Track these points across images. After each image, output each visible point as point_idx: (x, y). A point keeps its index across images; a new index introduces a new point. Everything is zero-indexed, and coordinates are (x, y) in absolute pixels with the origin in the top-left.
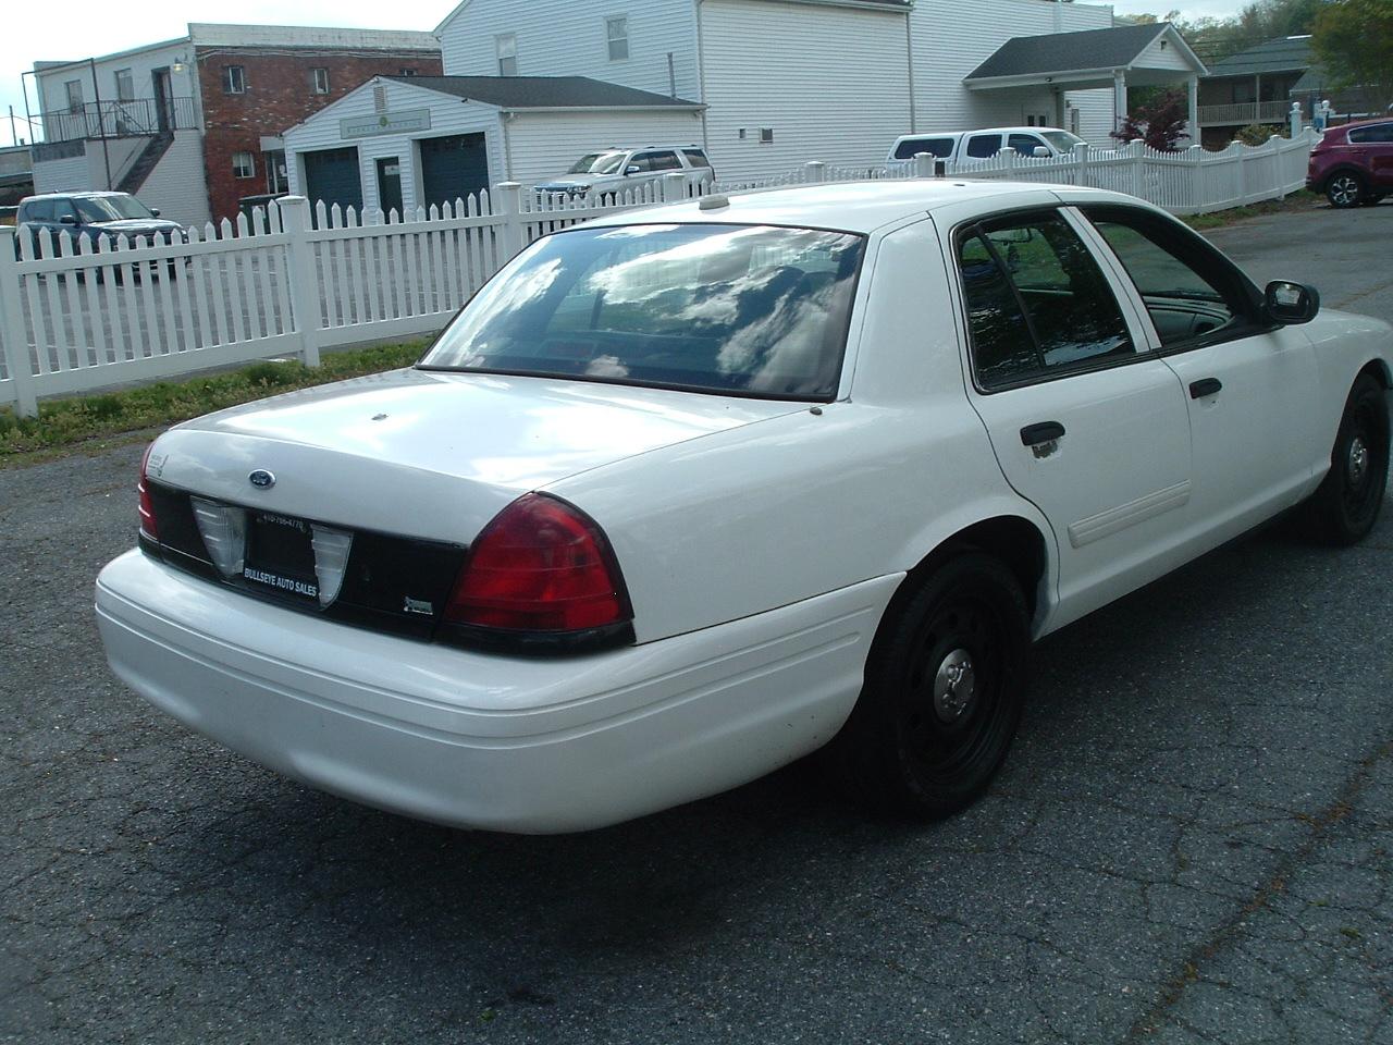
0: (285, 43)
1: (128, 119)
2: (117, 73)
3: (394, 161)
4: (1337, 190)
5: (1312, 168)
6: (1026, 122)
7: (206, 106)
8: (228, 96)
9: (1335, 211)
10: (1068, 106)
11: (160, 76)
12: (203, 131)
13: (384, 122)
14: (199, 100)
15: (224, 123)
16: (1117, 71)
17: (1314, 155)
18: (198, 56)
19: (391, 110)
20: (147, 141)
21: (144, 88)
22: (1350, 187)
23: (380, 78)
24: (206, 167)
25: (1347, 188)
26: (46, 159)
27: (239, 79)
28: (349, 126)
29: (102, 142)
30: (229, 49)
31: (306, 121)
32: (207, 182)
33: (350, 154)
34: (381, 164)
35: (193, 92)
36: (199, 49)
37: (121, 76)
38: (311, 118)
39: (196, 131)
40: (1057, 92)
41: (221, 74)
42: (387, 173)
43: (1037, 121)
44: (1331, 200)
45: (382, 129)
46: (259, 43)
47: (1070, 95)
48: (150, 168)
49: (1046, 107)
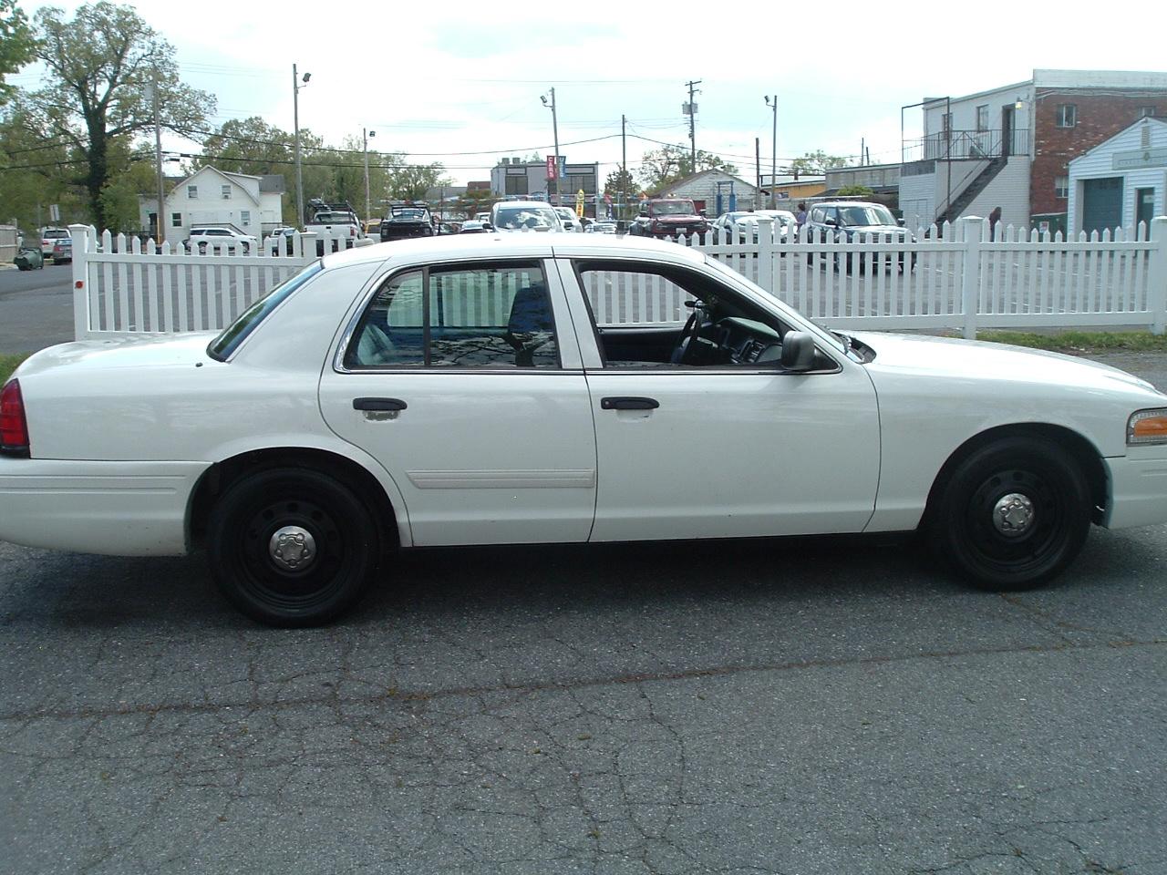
0: (1119, 86)
1: (980, 145)
2: (979, 108)
3: (1150, 191)
7: (1038, 137)
8: (1059, 129)
11: (1008, 112)
12: (1033, 158)
13: (1147, 157)
14: (1033, 132)
15: (1051, 152)
18: (1037, 96)
19: (1155, 146)
20: (986, 164)
21: (995, 121)
23: (1149, 119)
24: (1031, 187)
26: (910, 174)
27: (1072, 115)
28: (1121, 160)
29: (947, 163)
30: (1065, 91)
31: (1088, 153)
32: (1030, 199)
33: (1116, 183)
34: (1142, 193)
35: (1030, 125)
36: (1038, 90)
37: (981, 110)
38: (1092, 151)
39: (1027, 157)
41: (1055, 110)
42: (1145, 201)
45: (1145, 163)
46: (1093, 85)
48: (984, 185)
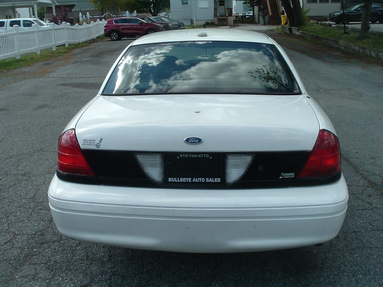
4: (112, 36)
5: (105, 30)
6: (5, 17)
9: (113, 42)
10: (17, 13)
16: (34, 3)
17: (105, 27)
22: (116, 35)
25: (115, 35)
40: (13, 8)
43: (8, 17)
44: (111, 39)
47: (17, 9)
49: (10, 13)
